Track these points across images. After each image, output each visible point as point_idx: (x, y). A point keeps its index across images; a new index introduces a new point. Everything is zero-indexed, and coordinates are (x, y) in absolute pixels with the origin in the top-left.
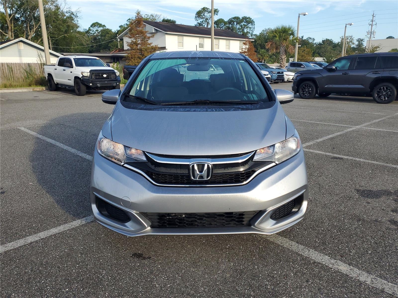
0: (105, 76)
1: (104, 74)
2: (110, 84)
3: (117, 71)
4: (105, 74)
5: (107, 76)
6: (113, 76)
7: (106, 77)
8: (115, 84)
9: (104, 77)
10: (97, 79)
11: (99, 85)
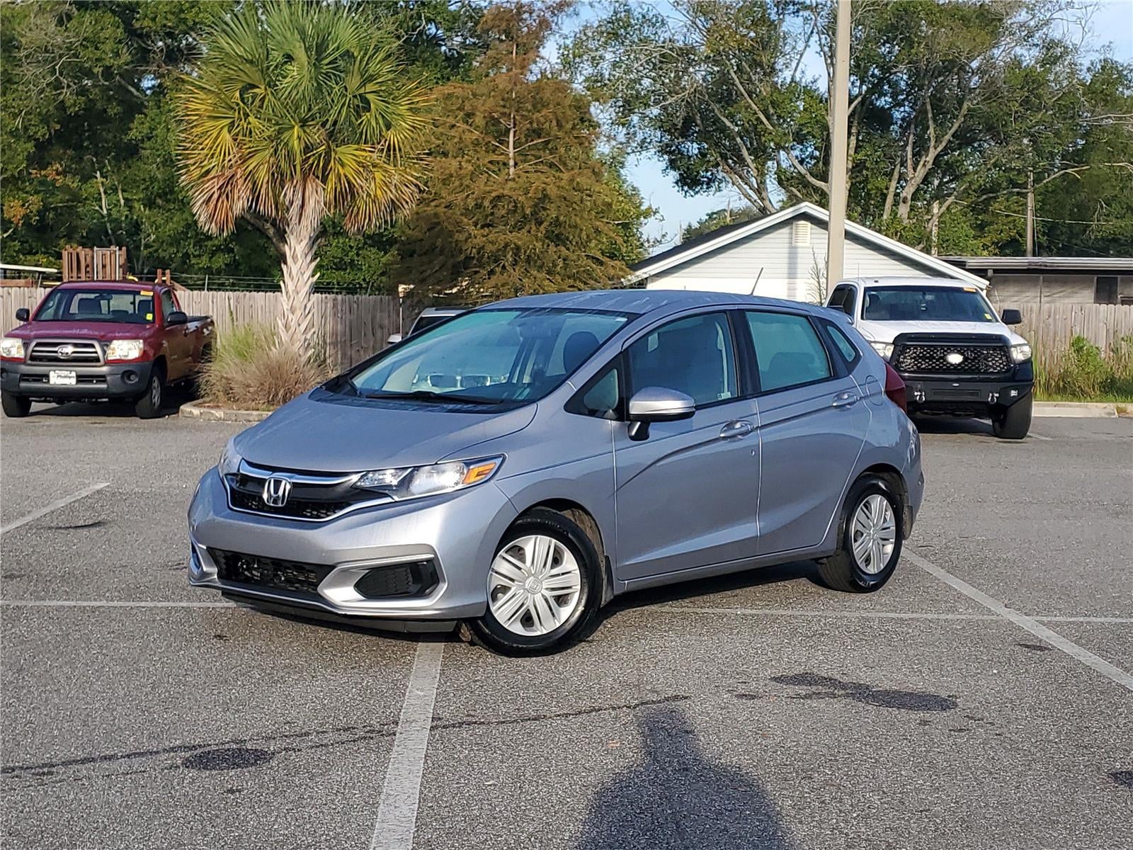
0: (955, 359)
1: (953, 352)
2: (972, 394)
3: (1022, 341)
4: (959, 352)
5: (966, 359)
6: (995, 363)
7: (959, 364)
8: (997, 395)
9: (952, 365)
10: (920, 370)
11: (921, 396)
